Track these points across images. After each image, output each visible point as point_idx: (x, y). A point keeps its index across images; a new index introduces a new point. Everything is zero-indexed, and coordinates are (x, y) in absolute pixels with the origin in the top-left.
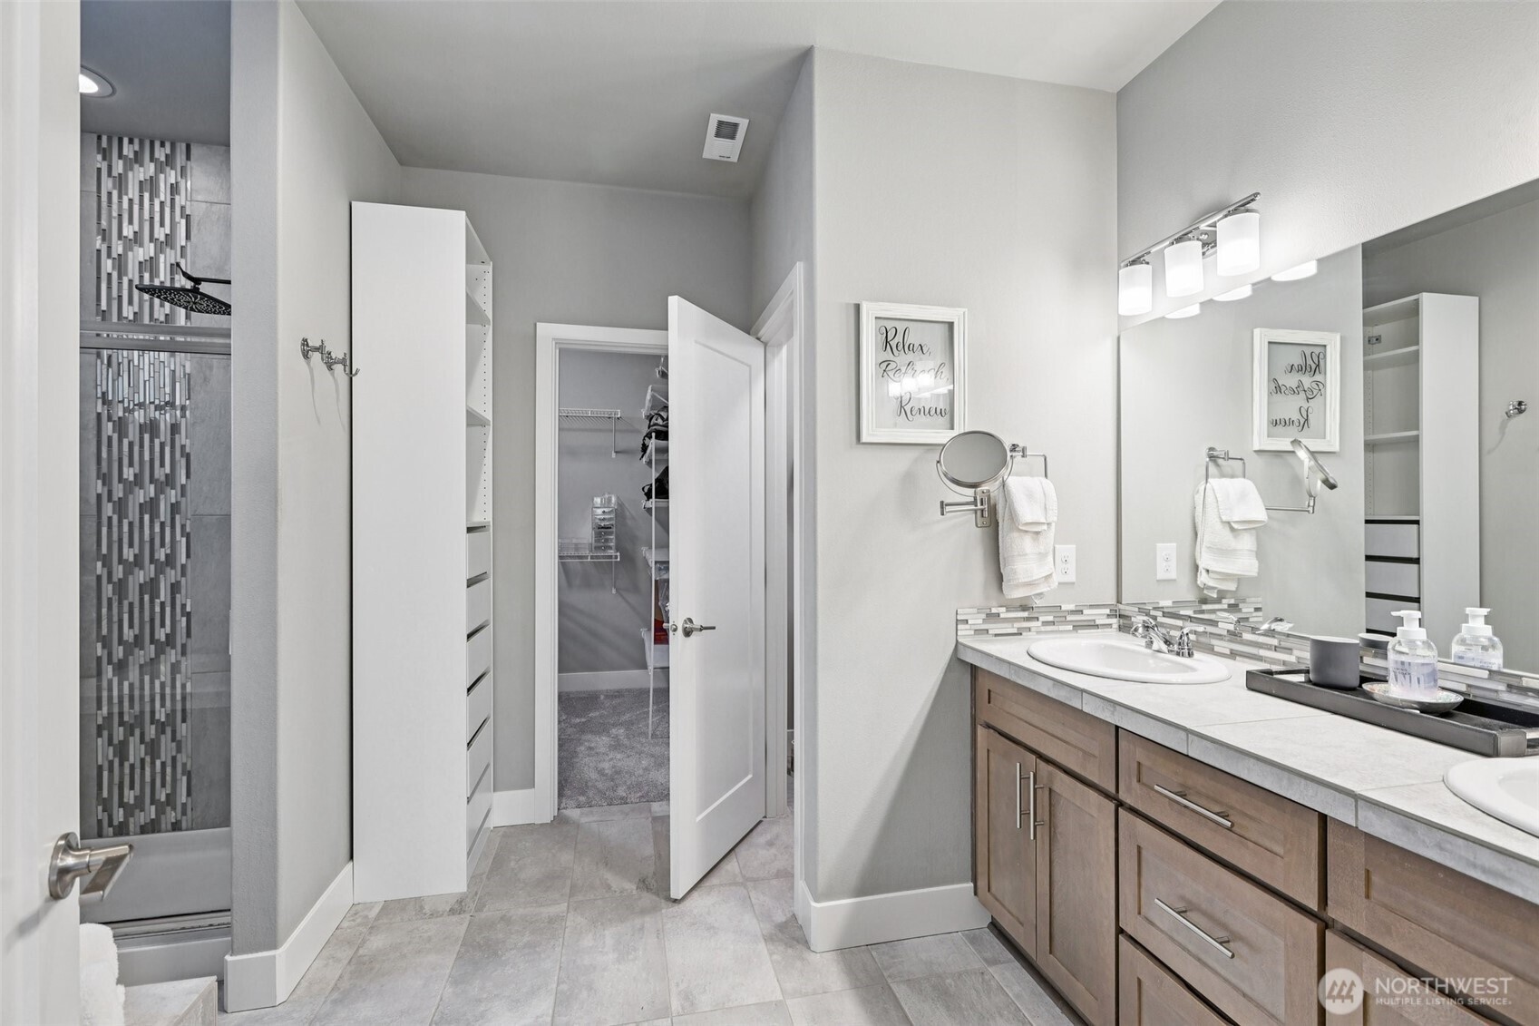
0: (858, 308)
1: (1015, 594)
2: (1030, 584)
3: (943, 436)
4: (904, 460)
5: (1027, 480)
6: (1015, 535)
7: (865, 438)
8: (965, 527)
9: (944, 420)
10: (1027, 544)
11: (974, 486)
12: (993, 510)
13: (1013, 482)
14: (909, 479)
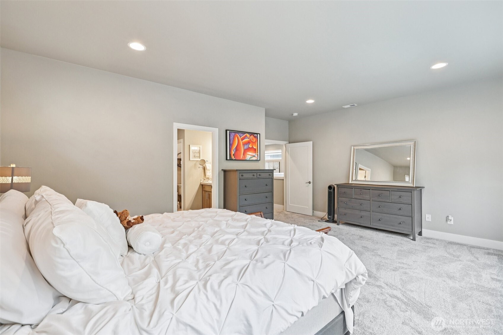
0: (190, 145)
1: (207, 177)
2: (208, 176)
3: (199, 160)
4: (194, 162)
5: (208, 164)
6: (207, 170)
7: (190, 160)
8: (201, 170)
9: (199, 158)
10: (208, 171)
11: (202, 165)
12: (204, 168)
13: (206, 164)
14: (195, 164)
